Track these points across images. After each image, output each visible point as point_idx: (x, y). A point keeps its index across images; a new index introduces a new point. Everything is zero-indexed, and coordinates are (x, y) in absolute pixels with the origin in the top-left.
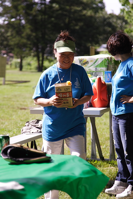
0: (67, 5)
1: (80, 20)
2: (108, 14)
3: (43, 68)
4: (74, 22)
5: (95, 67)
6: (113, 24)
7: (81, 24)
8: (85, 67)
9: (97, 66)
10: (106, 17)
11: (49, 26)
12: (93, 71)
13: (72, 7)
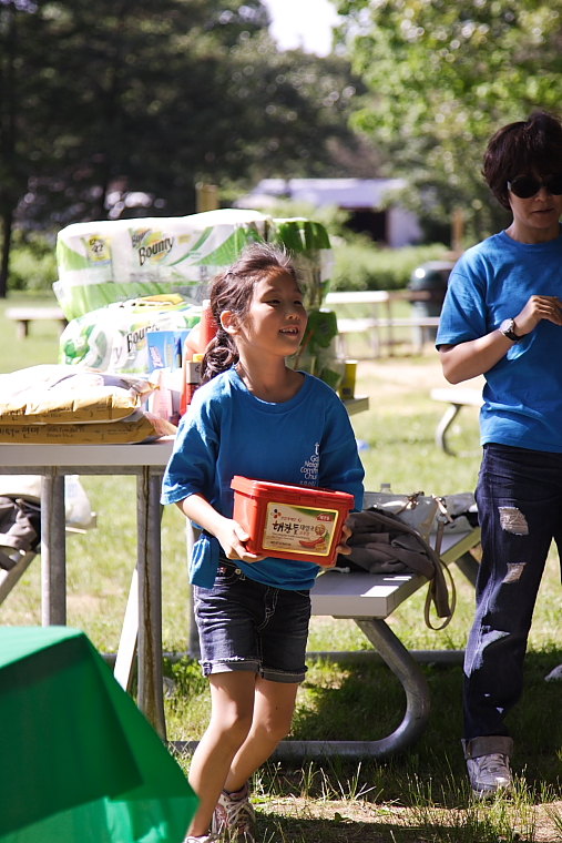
0: (108, 13)
1: (162, 77)
2: (281, 54)
3: (10, 282)
4: (137, 84)
5: (198, 263)
6: (305, 93)
7: (167, 94)
8: (156, 264)
9: (206, 260)
10: (275, 62)
11: (32, 101)
12: (192, 283)
13: (130, 21)
